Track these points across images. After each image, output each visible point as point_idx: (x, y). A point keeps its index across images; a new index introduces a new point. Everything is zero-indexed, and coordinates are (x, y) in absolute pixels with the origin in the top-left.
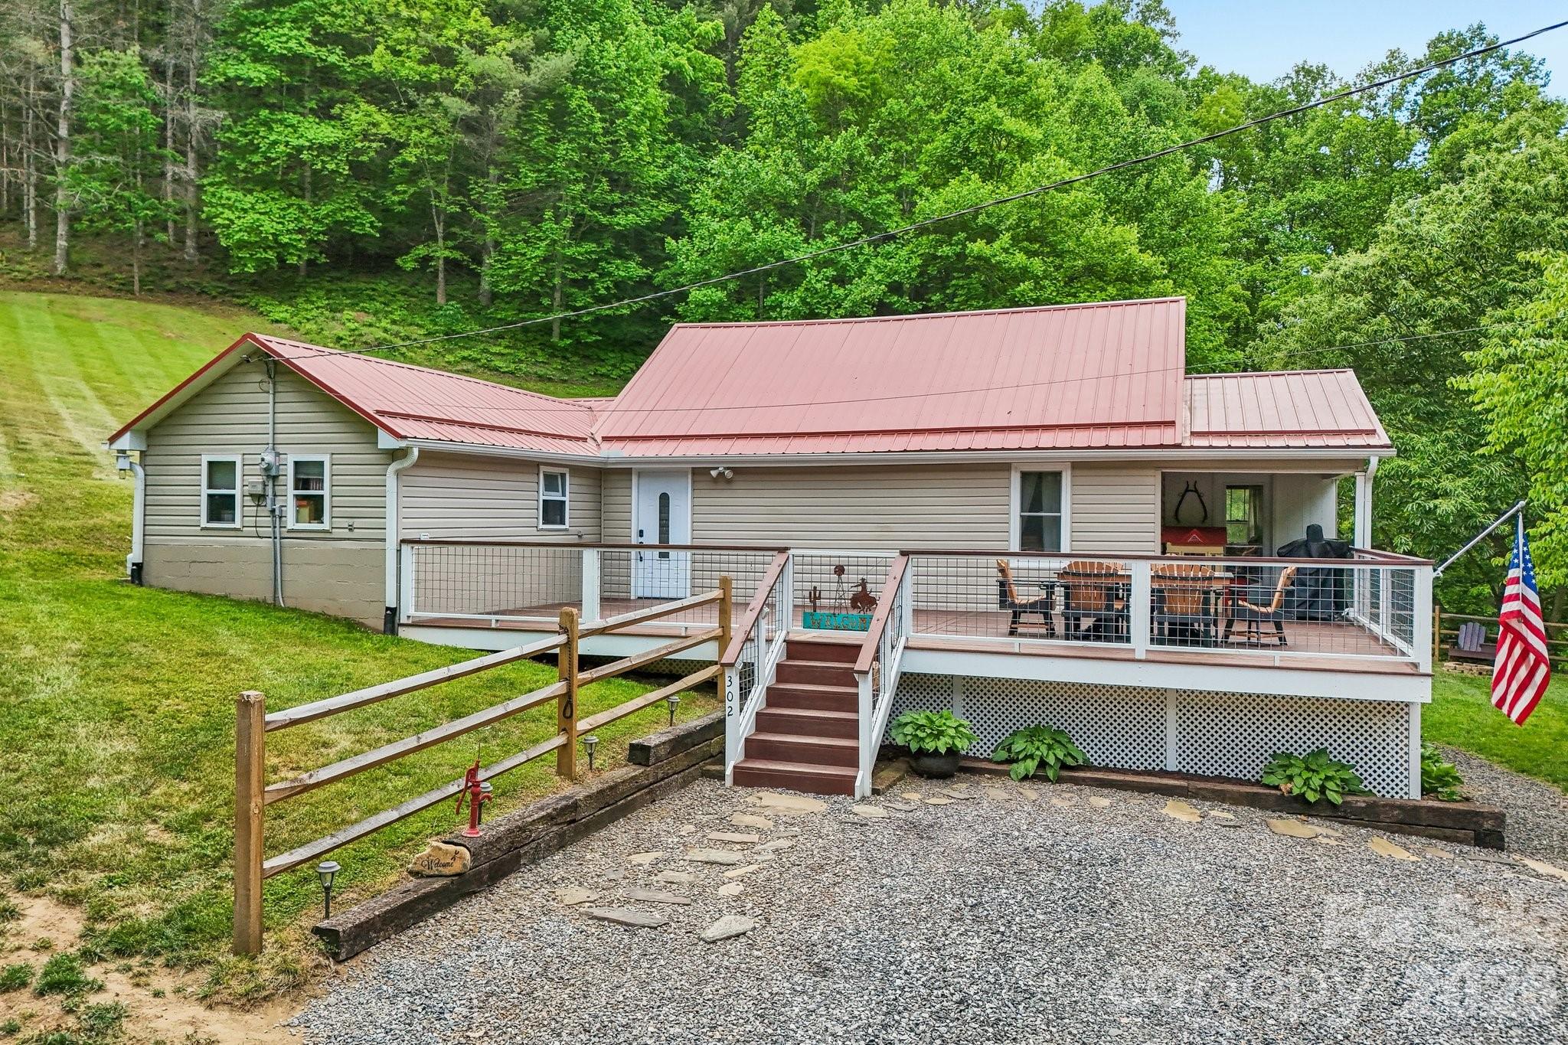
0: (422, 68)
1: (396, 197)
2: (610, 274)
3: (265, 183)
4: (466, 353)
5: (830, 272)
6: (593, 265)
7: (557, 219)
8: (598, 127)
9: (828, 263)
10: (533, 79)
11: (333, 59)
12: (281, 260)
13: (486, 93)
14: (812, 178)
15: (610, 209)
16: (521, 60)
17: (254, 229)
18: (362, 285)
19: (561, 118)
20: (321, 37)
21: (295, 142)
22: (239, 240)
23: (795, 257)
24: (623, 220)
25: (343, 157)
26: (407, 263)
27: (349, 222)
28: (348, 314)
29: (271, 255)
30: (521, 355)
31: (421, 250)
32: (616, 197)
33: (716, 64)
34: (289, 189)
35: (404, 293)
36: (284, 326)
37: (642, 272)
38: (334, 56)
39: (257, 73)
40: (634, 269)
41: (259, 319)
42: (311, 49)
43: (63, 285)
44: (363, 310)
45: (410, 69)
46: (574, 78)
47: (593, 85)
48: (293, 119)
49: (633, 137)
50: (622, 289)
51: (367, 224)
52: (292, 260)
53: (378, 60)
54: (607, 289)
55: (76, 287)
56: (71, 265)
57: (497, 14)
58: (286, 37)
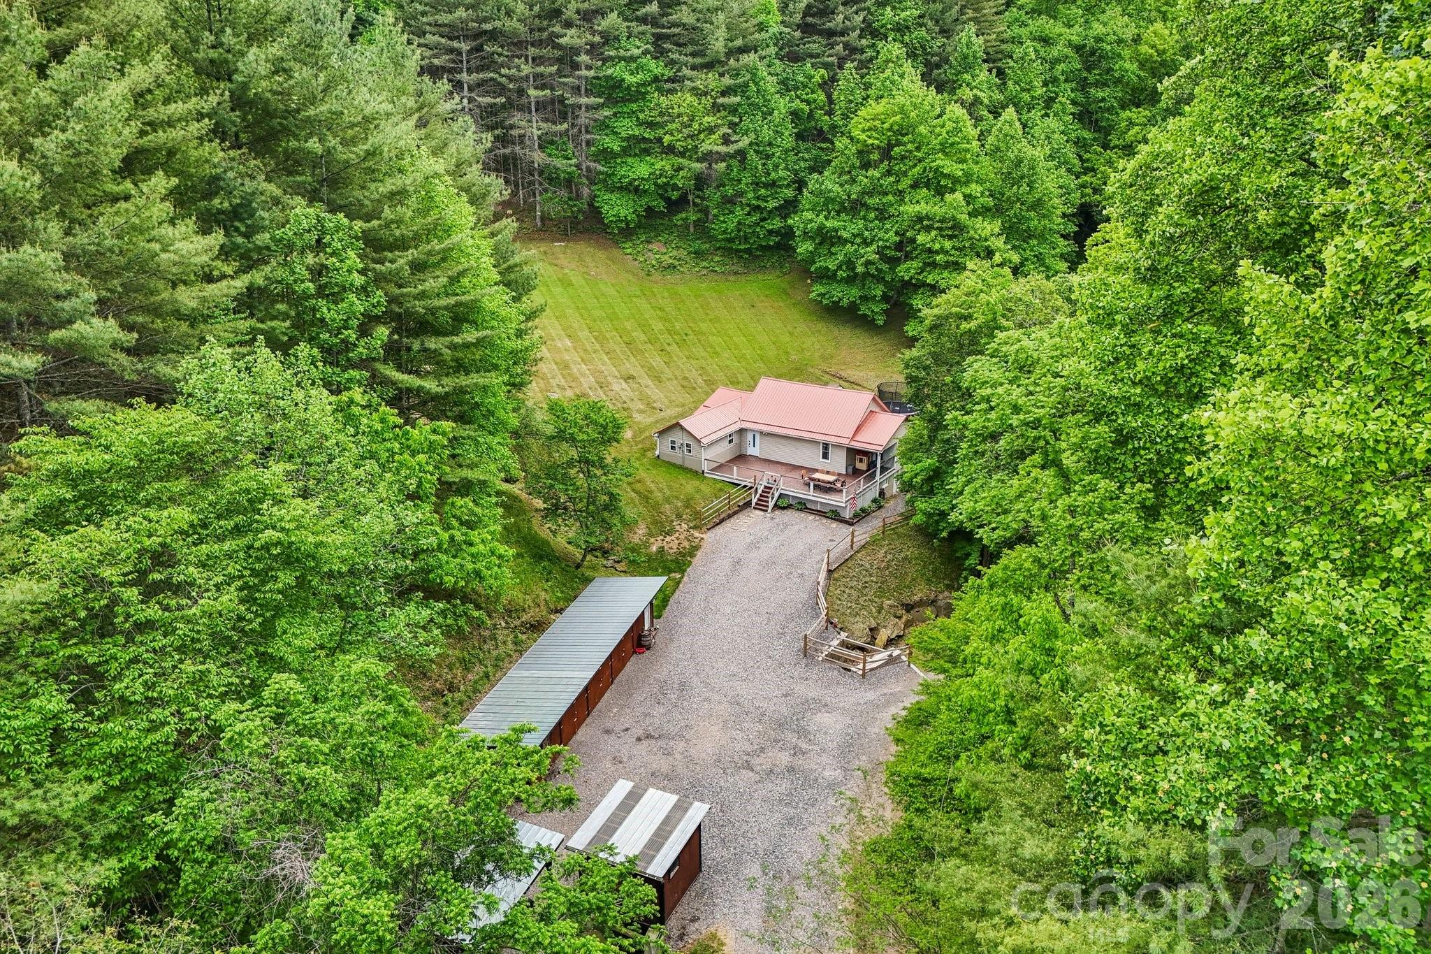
3: (621, 188)
4: (704, 264)
6: (758, 224)
12: (627, 224)
15: (764, 199)
16: (726, 140)
20: (640, 124)
24: (772, 204)
25: (652, 181)
26: (678, 219)
28: (655, 247)
29: (623, 225)
30: (726, 260)
31: (683, 215)
40: (776, 223)
44: (661, 242)
47: (757, 144)
48: (629, 160)
49: (776, 167)
50: (771, 232)
51: (660, 205)
52: (632, 225)
56: (542, 221)
57: (716, 108)
58: (627, 127)
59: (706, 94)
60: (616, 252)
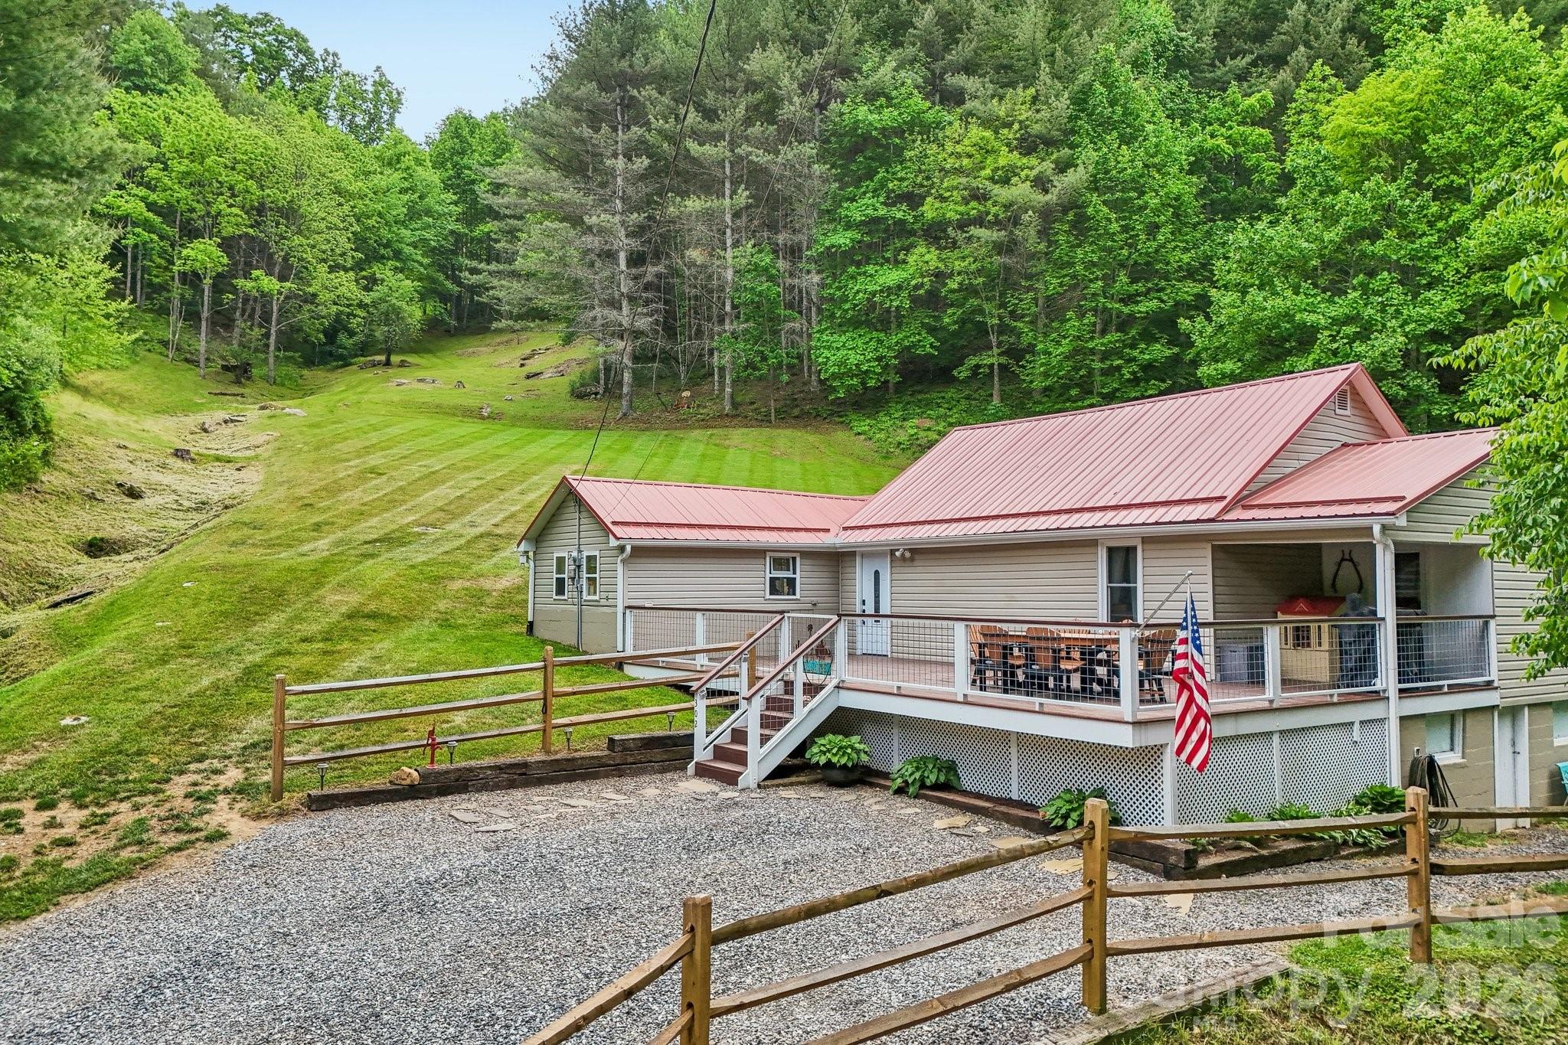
0: (962, 209)
1: (949, 318)
2: (1134, 359)
3: (855, 323)
5: (1350, 330)
6: (1119, 353)
7: (1081, 316)
8: (1115, 227)
9: (1348, 320)
10: (1051, 197)
11: (899, 215)
12: (863, 383)
13: (1012, 217)
14: (1333, 235)
15: (1129, 299)
16: (1041, 183)
17: (842, 363)
18: (934, 395)
19: (1082, 226)
20: (892, 199)
21: (870, 288)
22: (833, 374)
23: (1310, 318)
24: (1146, 307)
25: (905, 294)
26: (962, 373)
27: (914, 345)
28: (915, 421)
29: (855, 382)
31: (973, 361)
32: (1139, 287)
33: (1264, 134)
34: (870, 325)
35: (968, 398)
36: (862, 437)
37: (1168, 353)
38: (899, 213)
39: (843, 239)
41: (847, 433)
42: (882, 211)
43: (727, 421)
44: (929, 417)
45: (952, 212)
46: (1094, 185)
47: (1110, 190)
48: (871, 269)
51: (928, 345)
52: (872, 383)
53: (930, 209)
54: (1133, 373)
55: (735, 421)
56: (735, 405)
57: (1028, 145)
58: (866, 206)
59: (1009, 125)
60: (841, 435)
